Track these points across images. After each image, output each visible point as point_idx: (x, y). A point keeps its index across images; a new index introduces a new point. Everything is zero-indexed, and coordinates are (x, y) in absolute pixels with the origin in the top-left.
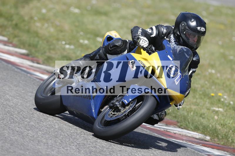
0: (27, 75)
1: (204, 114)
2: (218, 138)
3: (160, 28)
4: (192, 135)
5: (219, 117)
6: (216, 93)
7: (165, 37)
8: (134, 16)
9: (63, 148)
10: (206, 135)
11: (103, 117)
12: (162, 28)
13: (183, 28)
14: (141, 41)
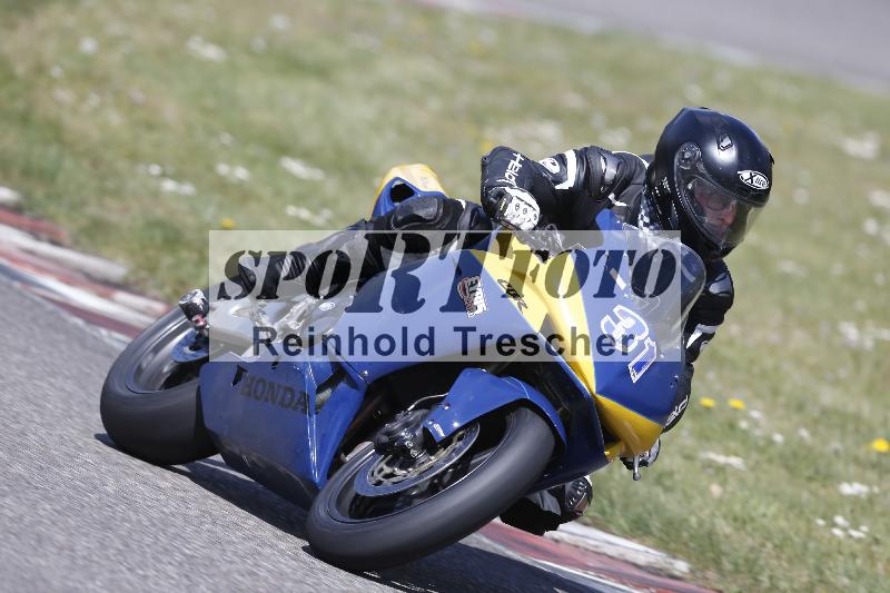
0: (10, 287)
1: (671, 474)
2: (720, 570)
3: (592, 157)
4: (622, 551)
5: (729, 488)
6: (721, 399)
7: (612, 196)
8: (430, 87)
9: (129, 569)
10: (674, 554)
11: (350, 483)
12: (602, 161)
13: (687, 165)
14: (511, 207)
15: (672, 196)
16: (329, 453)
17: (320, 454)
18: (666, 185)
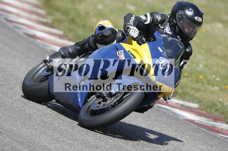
3: (154, 15)
7: (160, 25)
11: (90, 107)
12: (157, 16)
13: (180, 16)
14: (131, 31)
15: (176, 24)
16: (84, 98)
17: (81, 99)
18: (175, 22)
